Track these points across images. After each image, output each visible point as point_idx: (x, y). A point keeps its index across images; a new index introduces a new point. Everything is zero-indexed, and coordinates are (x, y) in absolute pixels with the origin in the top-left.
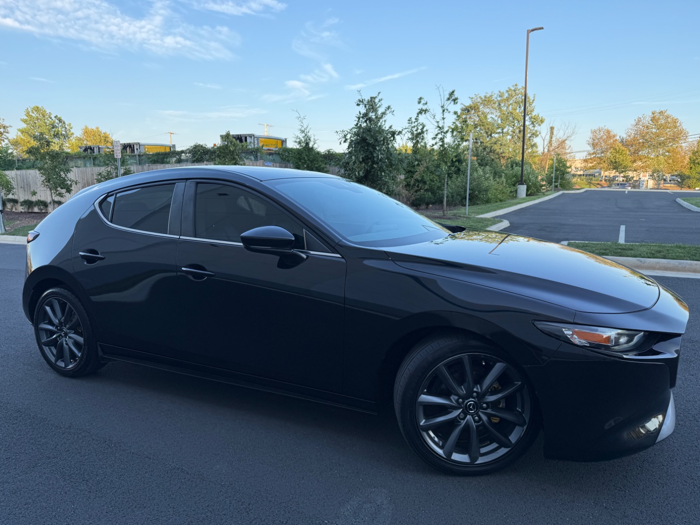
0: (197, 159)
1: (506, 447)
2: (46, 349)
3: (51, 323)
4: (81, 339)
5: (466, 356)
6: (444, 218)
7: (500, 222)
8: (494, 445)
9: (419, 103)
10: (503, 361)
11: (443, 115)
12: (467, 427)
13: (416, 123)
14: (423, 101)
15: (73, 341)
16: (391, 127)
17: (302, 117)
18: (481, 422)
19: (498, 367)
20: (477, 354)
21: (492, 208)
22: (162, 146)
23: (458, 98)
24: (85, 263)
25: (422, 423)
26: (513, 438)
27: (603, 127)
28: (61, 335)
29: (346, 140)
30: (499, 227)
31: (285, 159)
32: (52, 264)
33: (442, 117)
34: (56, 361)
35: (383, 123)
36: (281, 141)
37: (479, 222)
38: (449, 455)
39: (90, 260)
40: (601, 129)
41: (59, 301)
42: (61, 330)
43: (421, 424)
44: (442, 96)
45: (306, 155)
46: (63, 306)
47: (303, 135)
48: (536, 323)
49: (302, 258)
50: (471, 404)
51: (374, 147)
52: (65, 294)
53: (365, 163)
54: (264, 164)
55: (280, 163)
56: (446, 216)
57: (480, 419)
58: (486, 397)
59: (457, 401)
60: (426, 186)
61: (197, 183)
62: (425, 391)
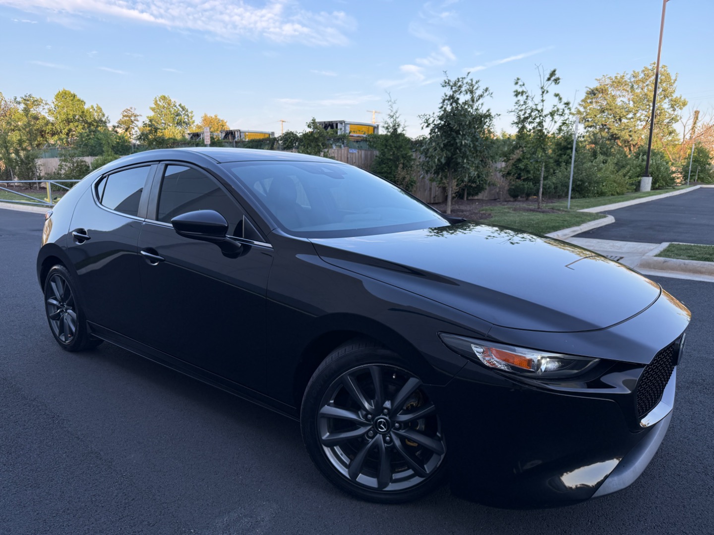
0: (287, 146)
1: (421, 476)
2: (54, 323)
3: (56, 299)
4: (74, 315)
5: (374, 367)
6: (537, 211)
7: (603, 218)
8: (410, 472)
9: (517, 83)
10: (416, 376)
11: (542, 97)
12: (376, 446)
14: (520, 83)
15: (71, 317)
16: (488, 111)
17: (393, 101)
18: (392, 444)
19: (412, 382)
20: (386, 365)
21: (603, 202)
22: (262, 133)
23: (560, 77)
24: (77, 242)
25: (326, 436)
26: (428, 468)
28: (63, 311)
29: (429, 124)
30: (598, 224)
31: (373, 146)
33: (542, 99)
35: (480, 106)
36: (373, 128)
37: (577, 217)
38: (354, 475)
39: (81, 240)
41: (61, 279)
42: (63, 305)
43: (324, 438)
44: (542, 78)
45: (393, 142)
47: (392, 120)
48: (442, 335)
50: (381, 422)
51: (457, 132)
52: (63, 271)
53: (447, 150)
54: (348, 151)
55: (365, 150)
56: (542, 209)
57: (391, 440)
58: (398, 415)
59: (365, 417)
60: (530, 175)
61: (166, 166)
62: (332, 402)
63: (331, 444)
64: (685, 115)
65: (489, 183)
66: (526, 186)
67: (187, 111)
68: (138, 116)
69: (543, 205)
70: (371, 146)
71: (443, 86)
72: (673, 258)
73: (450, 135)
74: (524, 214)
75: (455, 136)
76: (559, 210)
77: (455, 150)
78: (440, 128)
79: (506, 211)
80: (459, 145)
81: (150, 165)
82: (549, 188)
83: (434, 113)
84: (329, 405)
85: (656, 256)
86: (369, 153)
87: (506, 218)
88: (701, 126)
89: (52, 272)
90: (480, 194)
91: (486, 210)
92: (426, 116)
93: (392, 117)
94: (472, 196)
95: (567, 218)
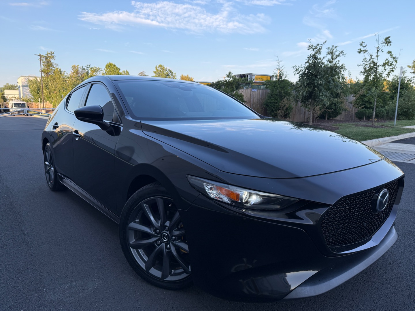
1: (187, 273)
2: (47, 175)
5: (158, 198)
6: (372, 127)
9: (360, 45)
12: (161, 250)
14: (364, 45)
18: (170, 250)
25: (132, 241)
28: (50, 168)
29: (299, 72)
31: (268, 87)
33: (377, 55)
34: (49, 181)
36: (270, 77)
43: (131, 243)
45: (279, 84)
48: (189, 177)
50: (164, 235)
51: (316, 76)
52: (50, 146)
54: (251, 90)
55: (263, 90)
56: (374, 125)
58: (173, 231)
59: (155, 231)
62: (137, 220)
63: (136, 247)
66: (367, 111)
67: (173, 73)
69: (376, 124)
70: (266, 88)
71: (308, 49)
73: (312, 78)
75: (314, 79)
76: (387, 126)
77: (314, 88)
78: (306, 74)
79: (351, 126)
80: (316, 84)
82: (382, 113)
83: (301, 65)
84: (135, 222)
86: (265, 91)
87: (347, 130)
89: (46, 147)
90: (337, 117)
91: (337, 125)
94: (332, 118)
95: (390, 131)
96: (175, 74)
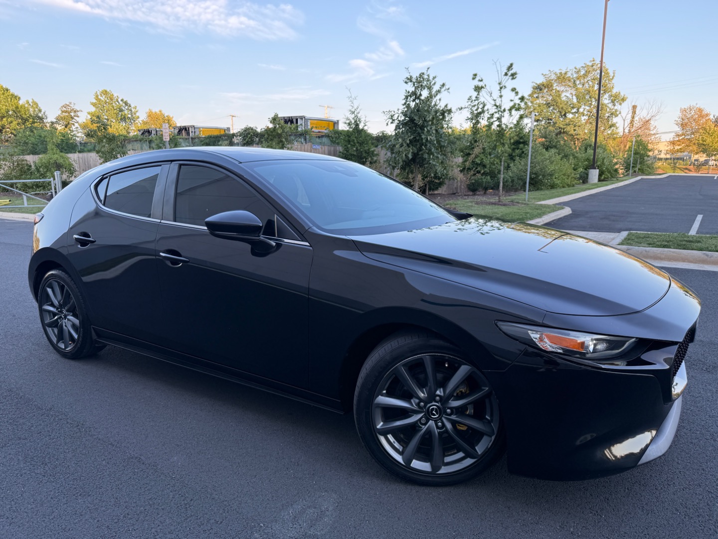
0: (247, 142)
1: (472, 457)
2: (49, 330)
3: (52, 305)
4: (77, 322)
5: (427, 357)
6: (498, 205)
7: (561, 209)
8: (461, 455)
9: (473, 79)
10: (468, 363)
11: (501, 93)
12: (429, 432)
13: (477, 102)
14: (478, 78)
15: (71, 323)
16: (446, 106)
17: (353, 97)
18: (444, 429)
19: (464, 370)
20: (439, 354)
21: (557, 194)
22: (217, 129)
23: (518, 72)
24: (79, 246)
25: (380, 425)
26: (480, 449)
27: (695, 105)
28: (61, 317)
29: (394, 120)
30: (558, 215)
31: (335, 141)
32: (52, 247)
33: (500, 94)
34: (58, 342)
35: (438, 101)
36: (333, 123)
37: (537, 209)
38: (408, 461)
39: (84, 243)
40: (691, 108)
41: (59, 283)
42: (61, 312)
43: (378, 427)
44: (499, 72)
45: (355, 137)
46: (62, 288)
47: (353, 115)
48: (499, 323)
49: (271, 246)
50: (433, 409)
51: (422, 128)
52: (63, 276)
53: (412, 146)
54: (312, 147)
55: (329, 146)
56: (502, 202)
57: (444, 425)
58: (450, 401)
59: (418, 405)
60: (486, 170)
61: (180, 165)
62: (385, 392)
63: (385, 433)
64: (624, 109)
65: (450, 178)
66: (484, 180)
67: (130, 106)
68: (78, 111)
69: (503, 198)
70: (333, 142)
71: (405, 83)
72: (635, 246)
73: (416, 130)
74: (487, 207)
75: (420, 132)
76: (518, 203)
77: (421, 146)
78: (404, 124)
79: (470, 204)
80: (424, 141)
81: (161, 166)
82: (507, 182)
83: (398, 109)
84: (382, 395)
85: (619, 244)
86: (332, 149)
88: (638, 120)
89: (47, 277)
90: (439, 188)
91: (451, 204)
92: (391, 112)
93: (353, 113)
94: (433, 191)
95: (529, 211)
96: (135, 108)
